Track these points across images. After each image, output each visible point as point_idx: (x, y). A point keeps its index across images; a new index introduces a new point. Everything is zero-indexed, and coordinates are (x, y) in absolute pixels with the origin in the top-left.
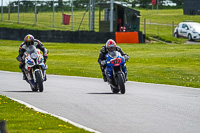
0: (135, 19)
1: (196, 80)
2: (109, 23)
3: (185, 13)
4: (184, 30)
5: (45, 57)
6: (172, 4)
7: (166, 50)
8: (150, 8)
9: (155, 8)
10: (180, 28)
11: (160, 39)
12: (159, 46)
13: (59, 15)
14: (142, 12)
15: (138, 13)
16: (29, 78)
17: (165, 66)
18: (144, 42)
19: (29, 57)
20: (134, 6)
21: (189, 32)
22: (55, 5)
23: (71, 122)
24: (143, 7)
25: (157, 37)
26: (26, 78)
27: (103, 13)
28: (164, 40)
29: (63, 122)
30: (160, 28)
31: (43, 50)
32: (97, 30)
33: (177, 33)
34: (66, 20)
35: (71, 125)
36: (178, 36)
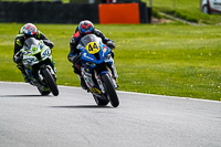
7: (189, 36)
11: (179, 16)
12: (175, 28)
17: (187, 64)
25: (172, 13)
28: (184, 18)
33: (208, 5)
36: (210, 11)
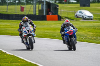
0: (56, 9)
1: (86, 38)
2: (43, 11)
3: (81, 6)
4: (80, 14)
5: (34, 29)
6: (74, 2)
8: (64, 3)
9: (66, 4)
10: (78, 13)
13: (19, 7)
14: (60, 5)
15: (58, 6)
16: (25, 41)
18: (61, 20)
19: (25, 29)
20: (55, 2)
21: (82, 15)
22: (17, 2)
23: (24, 59)
24: (60, 3)
26: (23, 42)
27: (40, 6)
28: (70, 19)
29: (21, 59)
30: (68, 13)
31: (33, 25)
32: (37, 14)
33: (77, 15)
34: (22, 9)
35: (25, 61)
36: (77, 17)
